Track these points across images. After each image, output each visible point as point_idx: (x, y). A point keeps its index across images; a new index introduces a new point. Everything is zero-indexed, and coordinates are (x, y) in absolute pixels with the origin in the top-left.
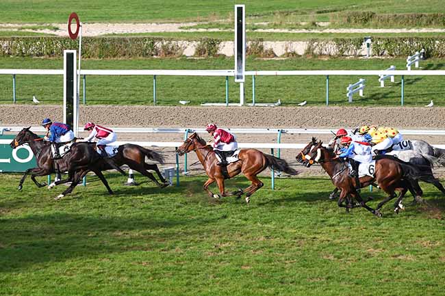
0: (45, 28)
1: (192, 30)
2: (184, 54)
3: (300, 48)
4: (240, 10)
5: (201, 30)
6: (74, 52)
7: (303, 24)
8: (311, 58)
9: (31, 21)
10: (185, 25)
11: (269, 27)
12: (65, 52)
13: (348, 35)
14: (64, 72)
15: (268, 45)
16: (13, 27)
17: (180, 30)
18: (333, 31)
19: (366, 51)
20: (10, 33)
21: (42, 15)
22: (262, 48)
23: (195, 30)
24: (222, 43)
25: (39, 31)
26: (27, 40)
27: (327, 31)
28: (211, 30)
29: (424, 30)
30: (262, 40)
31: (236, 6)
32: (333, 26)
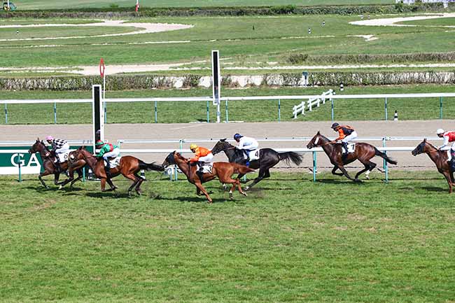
0: (74, 69)
1: (178, 69)
2: (174, 86)
3: (257, 80)
4: (215, 54)
5: (185, 69)
6: (100, 86)
7: (259, 63)
8: (265, 87)
9: (64, 64)
10: (174, 65)
11: (234, 65)
12: (94, 86)
13: (290, 70)
14: (93, 101)
15: (234, 79)
16: (51, 69)
17: (171, 69)
18: (280, 68)
19: (303, 81)
20: (49, 74)
21: (71, 60)
22: (230, 81)
23: (182, 69)
24: (202, 78)
25: (69, 72)
26: (62, 79)
27: (276, 68)
28: (193, 69)
29: (344, 66)
30: (229, 75)
31: (213, 51)
32: (280, 64)
